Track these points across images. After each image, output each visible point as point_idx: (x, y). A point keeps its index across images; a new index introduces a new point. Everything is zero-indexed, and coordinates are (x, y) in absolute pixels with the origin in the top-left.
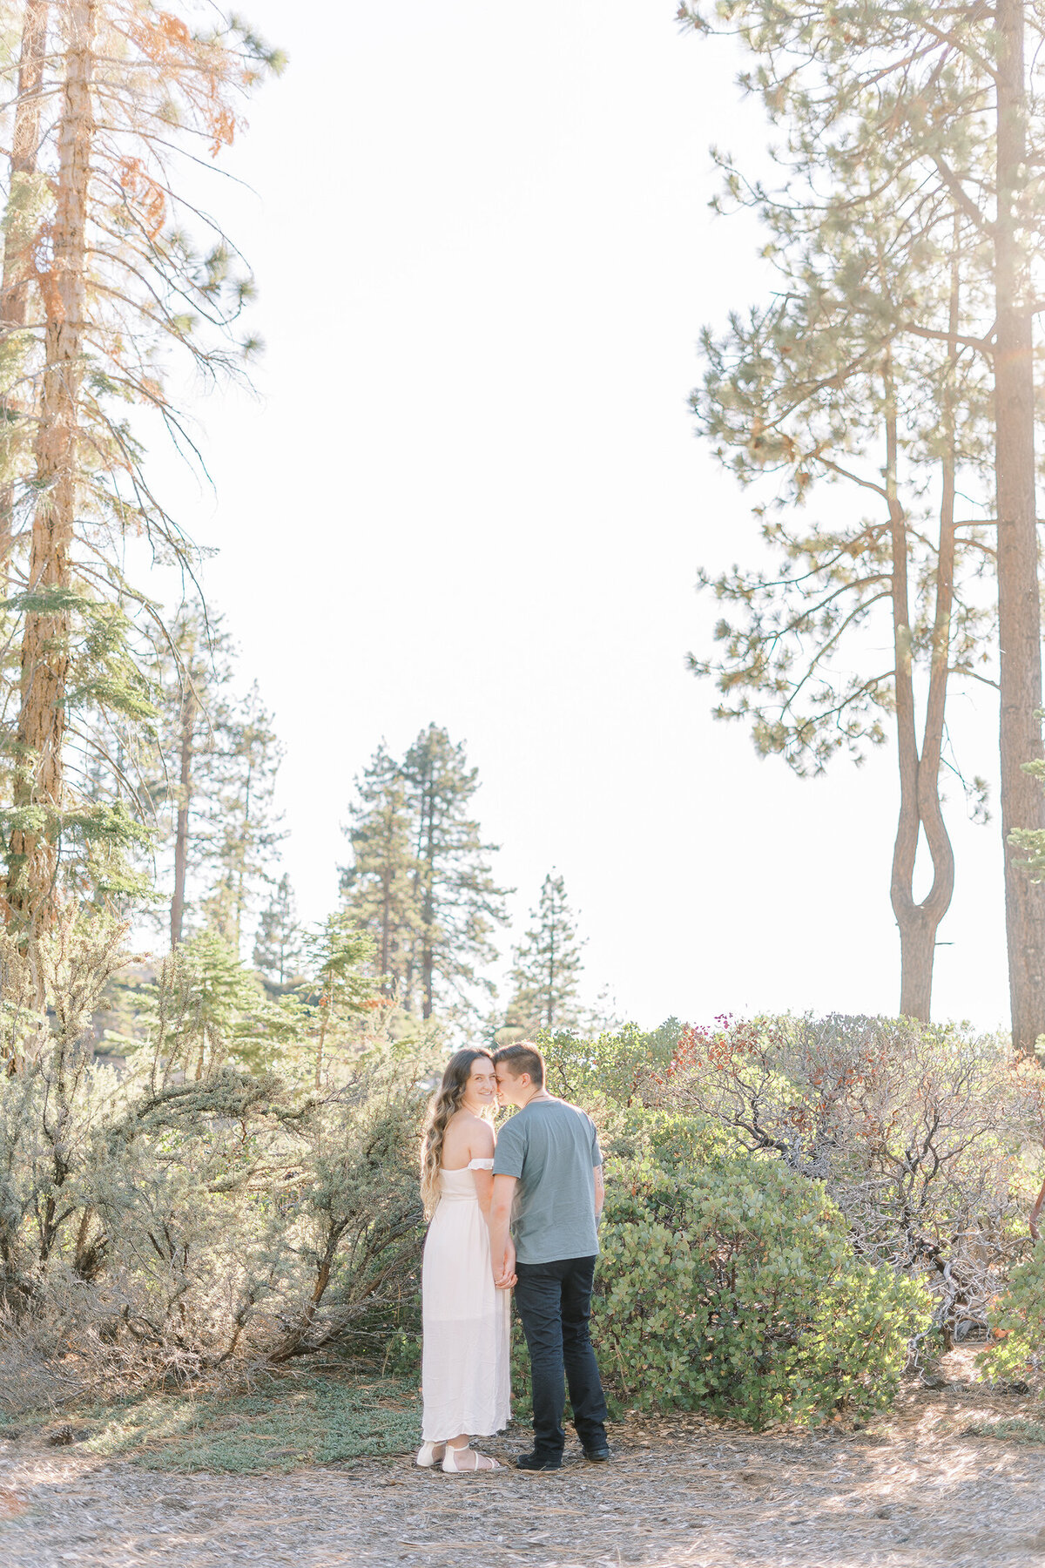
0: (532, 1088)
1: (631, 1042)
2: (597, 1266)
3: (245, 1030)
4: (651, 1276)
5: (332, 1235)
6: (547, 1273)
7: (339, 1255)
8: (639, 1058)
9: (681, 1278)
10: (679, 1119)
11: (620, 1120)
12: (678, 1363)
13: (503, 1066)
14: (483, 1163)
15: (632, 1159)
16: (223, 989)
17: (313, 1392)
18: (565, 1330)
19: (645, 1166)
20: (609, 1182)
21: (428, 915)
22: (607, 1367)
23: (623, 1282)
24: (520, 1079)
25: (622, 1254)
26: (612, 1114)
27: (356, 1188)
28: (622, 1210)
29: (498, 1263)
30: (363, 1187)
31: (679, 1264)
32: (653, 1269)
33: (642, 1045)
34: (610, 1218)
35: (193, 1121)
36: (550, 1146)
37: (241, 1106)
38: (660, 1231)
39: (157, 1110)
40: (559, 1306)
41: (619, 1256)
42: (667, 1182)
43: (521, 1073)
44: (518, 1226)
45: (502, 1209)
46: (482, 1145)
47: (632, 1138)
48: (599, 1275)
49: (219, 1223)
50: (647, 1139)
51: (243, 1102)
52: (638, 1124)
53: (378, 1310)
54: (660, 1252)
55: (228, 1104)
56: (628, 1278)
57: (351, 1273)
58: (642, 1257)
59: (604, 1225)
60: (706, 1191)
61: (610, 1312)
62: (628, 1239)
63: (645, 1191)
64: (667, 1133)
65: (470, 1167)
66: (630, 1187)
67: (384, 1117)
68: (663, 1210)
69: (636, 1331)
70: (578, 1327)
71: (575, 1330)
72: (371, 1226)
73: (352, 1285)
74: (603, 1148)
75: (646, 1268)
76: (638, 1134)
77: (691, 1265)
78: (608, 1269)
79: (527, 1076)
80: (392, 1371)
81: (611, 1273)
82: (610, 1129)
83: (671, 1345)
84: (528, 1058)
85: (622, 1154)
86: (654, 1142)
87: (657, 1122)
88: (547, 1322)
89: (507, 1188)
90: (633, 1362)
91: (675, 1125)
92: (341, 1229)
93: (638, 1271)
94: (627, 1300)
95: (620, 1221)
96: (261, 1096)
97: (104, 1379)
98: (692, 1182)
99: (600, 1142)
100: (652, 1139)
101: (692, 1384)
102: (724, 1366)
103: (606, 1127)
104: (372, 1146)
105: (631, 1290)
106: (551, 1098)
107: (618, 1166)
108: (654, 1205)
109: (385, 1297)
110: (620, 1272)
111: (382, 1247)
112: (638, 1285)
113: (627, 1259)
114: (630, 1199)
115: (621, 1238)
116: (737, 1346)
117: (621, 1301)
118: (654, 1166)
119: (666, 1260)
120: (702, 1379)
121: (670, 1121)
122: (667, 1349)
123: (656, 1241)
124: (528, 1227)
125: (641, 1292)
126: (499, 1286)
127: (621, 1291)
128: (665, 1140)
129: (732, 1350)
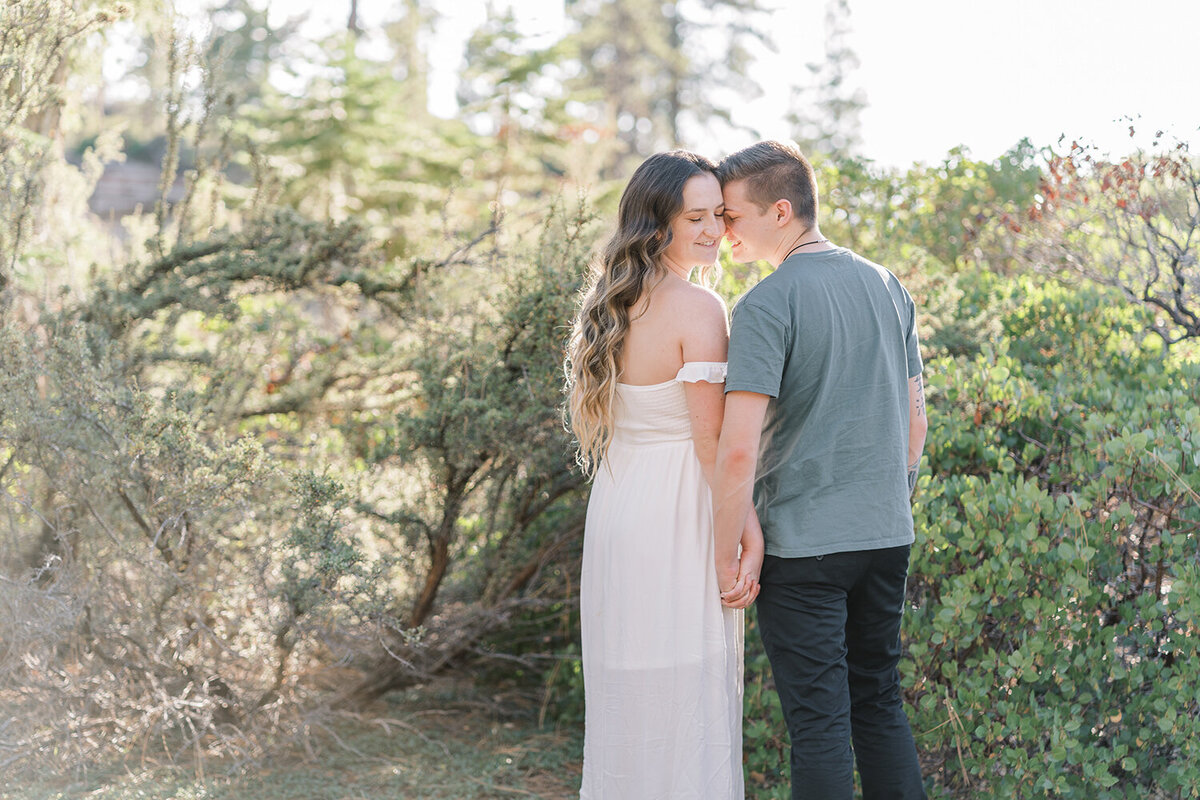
0: (797, 227)
1: (960, 173)
2: (912, 558)
3: (392, 173)
4: (1013, 573)
5: (451, 490)
6: (822, 578)
7: (466, 523)
8: (971, 197)
9: (1071, 578)
10: (1053, 291)
11: (952, 294)
12: (1064, 735)
13: (738, 189)
14: (704, 370)
15: (972, 359)
16: (357, 114)
17: (415, 758)
18: (854, 681)
19: (999, 372)
20: (933, 400)
21: (674, 41)
22: (930, 741)
23: (962, 583)
24: (773, 212)
25: (961, 534)
26: (937, 282)
27: (482, 411)
28: (956, 452)
29: (726, 559)
30: (492, 412)
31: (1065, 552)
32: (1018, 561)
33: (976, 175)
34: (935, 465)
35: (221, 297)
36: (836, 337)
37: (297, 271)
38: (1030, 491)
39: (166, 282)
40: (842, 639)
41: (953, 538)
42: (1039, 401)
43: (773, 199)
44: (766, 485)
45: (739, 458)
46: (703, 336)
47: (972, 323)
48: (918, 571)
49: (222, 478)
50: (997, 325)
51: (302, 265)
52: (979, 300)
53: (534, 615)
54: (1031, 531)
55: (278, 267)
56: (970, 577)
57: (487, 552)
58: (996, 539)
59: (926, 479)
60: (1111, 417)
61: (938, 640)
62: (971, 507)
63: (998, 417)
64: (1032, 314)
65: (680, 378)
66: (971, 408)
67: (534, 287)
68: (1031, 449)
69: (984, 674)
70: (881, 676)
71: (875, 682)
72: (522, 473)
73: (490, 573)
74: (922, 341)
75: (1005, 560)
76: (983, 315)
77: (1088, 554)
78: (934, 559)
79: (786, 205)
80: (556, 718)
81: (937, 569)
82: (934, 307)
83: (1049, 696)
84: (784, 170)
85: (954, 352)
86: (1007, 330)
87: (1015, 296)
88: (820, 670)
89: (750, 416)
90: (979, 732)
91: (1046, 302)
92: (465, 480)
93: (990, 565)
94: (969, 618)
95: (953, 472)
96: (330, 254)
97: (62, 735)
98: (1079, 399)
99: (920, 331)
100: (1006, 324)
101: (1088, 769)
102: (1145, 733)
103: (926, 304)
104: (513, 338)
105: (976, 600)
106: (832, 246)
107: (948, 371)
108: (1013, 441)
109: (545, 594)
110: (956, 565)
111: (541, 508)
112: (989, 591)
113: (968, 543)
114: (971, 431)
115: (956, 502)
116: (1170, 696)
117: (957, 620)
118: (1013, 373)
119: (1042, 546)
120: (1107, 758)
121: (1035, 296)
122: (1042, 704)
123: (1024, 510)
124: (786, 489)
125: (995, 602)
126: (728, 602)
127: (959, 602)
128: (1028, 327)
129: (1159, 704)
